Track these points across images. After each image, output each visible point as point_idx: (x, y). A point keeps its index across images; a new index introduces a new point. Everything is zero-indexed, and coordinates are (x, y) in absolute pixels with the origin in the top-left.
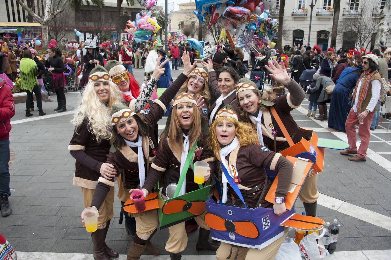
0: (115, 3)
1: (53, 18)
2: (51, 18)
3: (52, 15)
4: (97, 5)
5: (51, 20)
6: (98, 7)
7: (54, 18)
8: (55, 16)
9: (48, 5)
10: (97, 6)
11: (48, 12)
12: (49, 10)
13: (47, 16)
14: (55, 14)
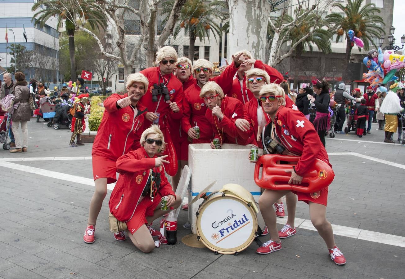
0: (344, 49)
1: (278, 64)
2: (276, 63)
3: (278, 60)
4: (321, 51)
5: (275, 65)
6: (323, 53)
7: (280, 63)
8: (281, 61)
9: (273, 50)
10: (321, 53)
11: (273, 56)
12: (274, 55)
13: (272, 61)
14: (281, 59)
